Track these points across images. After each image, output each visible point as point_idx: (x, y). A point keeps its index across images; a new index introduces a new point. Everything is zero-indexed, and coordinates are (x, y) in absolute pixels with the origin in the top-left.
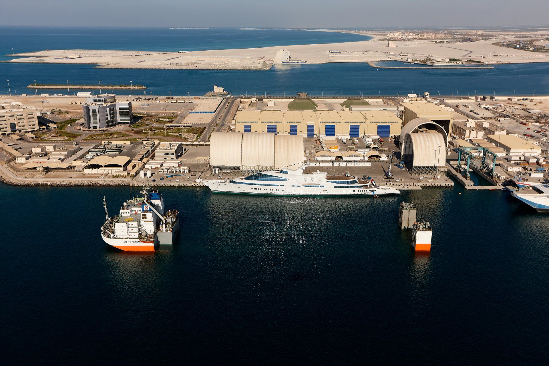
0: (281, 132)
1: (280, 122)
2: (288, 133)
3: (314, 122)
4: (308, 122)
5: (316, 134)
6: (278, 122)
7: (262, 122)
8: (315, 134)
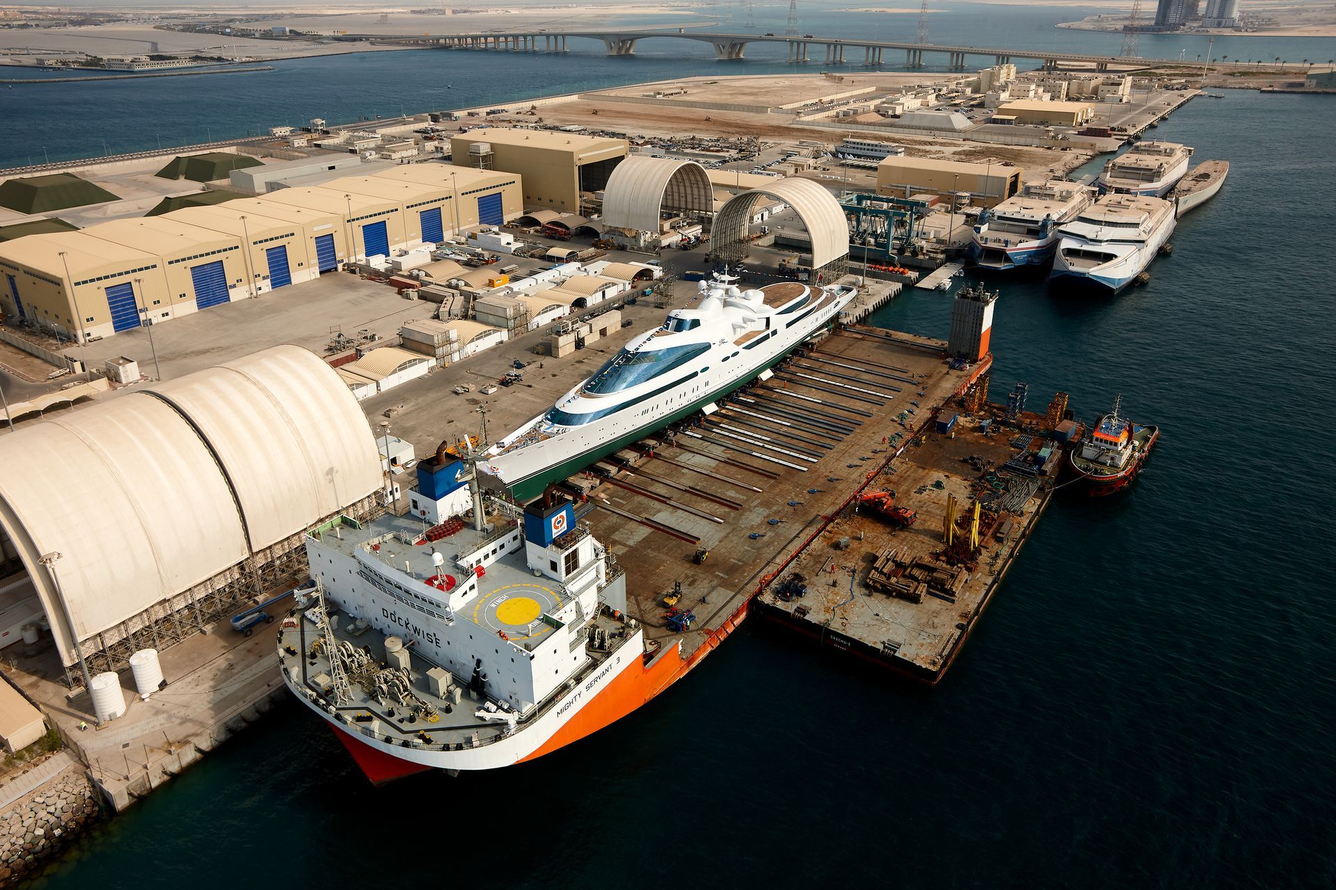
0: (241, 280)
1: (231, 249)
2: (264, 278)
3: (329, 226)
4: (316, 229)
5: (342, 261)
6: (225, 250)
7: (170, 263)
8: (339, 262)
